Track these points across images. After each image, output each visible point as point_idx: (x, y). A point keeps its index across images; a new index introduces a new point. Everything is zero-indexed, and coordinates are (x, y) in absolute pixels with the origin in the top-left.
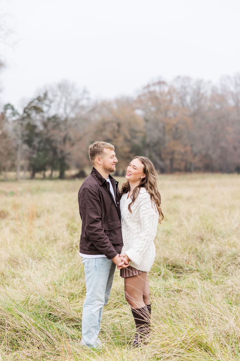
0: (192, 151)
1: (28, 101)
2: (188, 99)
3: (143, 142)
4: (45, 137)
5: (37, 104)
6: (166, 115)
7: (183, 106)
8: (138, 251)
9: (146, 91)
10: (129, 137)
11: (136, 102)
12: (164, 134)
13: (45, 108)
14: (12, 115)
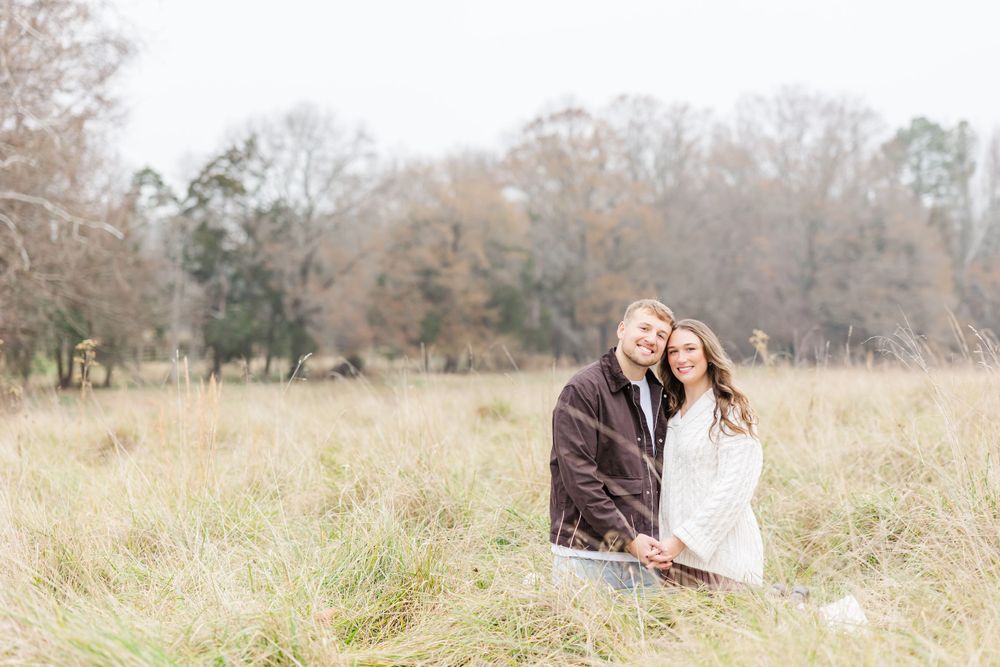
1: (201, 163)
2: (649, 158)
3: (525, 278)
4: (248, 261)
5: (227, 169)
6: (588, 204)
7: (635, 177)
9: (532, 136)
10: (485, 264)
11: (503, 166)
12: (583, 254)
13: (249, 183)
14: (154, 202)
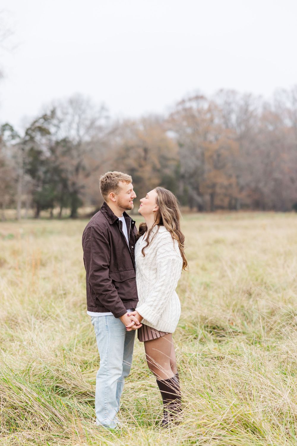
0: (238, 184)
1: (31, 120)
2: (233, 118)
3: (176, 172)
4: (52, 165)
5: (43, 123)
7: (227, 127)
8: (151, 306)
9: (180, 108)
11: (167, 121)
13: (53, 130)
14: (11, 138)
